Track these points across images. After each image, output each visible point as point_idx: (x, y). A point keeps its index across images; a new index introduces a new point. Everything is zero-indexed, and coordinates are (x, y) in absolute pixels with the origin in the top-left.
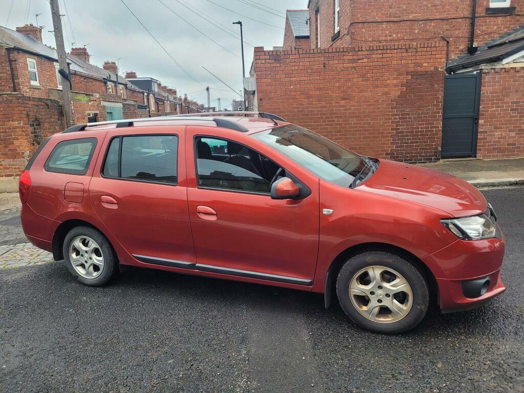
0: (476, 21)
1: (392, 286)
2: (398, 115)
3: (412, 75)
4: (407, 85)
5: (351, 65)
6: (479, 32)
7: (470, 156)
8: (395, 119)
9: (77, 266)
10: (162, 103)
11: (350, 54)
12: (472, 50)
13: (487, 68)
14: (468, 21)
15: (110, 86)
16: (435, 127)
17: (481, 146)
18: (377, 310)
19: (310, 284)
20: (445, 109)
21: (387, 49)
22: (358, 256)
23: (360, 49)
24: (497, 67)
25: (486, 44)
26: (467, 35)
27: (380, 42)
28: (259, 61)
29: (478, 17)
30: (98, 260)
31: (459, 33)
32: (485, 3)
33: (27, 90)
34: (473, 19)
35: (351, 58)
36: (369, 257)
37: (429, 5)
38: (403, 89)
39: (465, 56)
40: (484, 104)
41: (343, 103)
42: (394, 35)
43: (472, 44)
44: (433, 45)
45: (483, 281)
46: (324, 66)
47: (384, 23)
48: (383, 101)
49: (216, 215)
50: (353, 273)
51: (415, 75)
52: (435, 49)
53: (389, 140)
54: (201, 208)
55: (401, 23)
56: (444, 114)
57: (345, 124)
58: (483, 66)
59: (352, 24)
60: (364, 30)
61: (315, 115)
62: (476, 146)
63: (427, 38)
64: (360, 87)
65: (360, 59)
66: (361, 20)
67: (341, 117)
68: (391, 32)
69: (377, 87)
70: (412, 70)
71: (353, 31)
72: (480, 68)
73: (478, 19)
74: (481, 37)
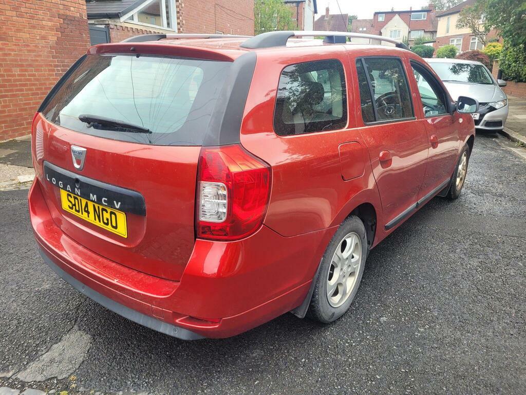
3: (63, 19)
13: (112, 23)
24: (118, 24)
30: (355, 263)
38: (58, 34)
48: (43, 47)
64: (15, 24)
70: (62, 12)
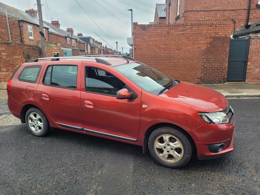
0: (250, 11)
1: (174, 144)
2: (205, 59)
3: (213, 39)
4: (211, 43)
5: (182, 33)
6: (252, 17)
7: (242, 81)
8: (203, 61)
9: (32, 126)
10: (94, 49)
11: (181, 27)
12: (247, 27)
13: (253, 36)
14: (246, 11)
15: (68, 40)
16: (224, 66)
17: (248, 76)
18: (167, 156)
19: (136, 141)
20: (230, 56)
21: (201, 25)
22: (158, 129)
23: (187, 25)
24: (258, 36)
25: (255, 23)
26: (245, 18)
27: (199, 21)
28: (135, 29)
29: (251, 9)
30: (41, 124)
31: (241, 17)
32: (256, 2)
33: (27, 41)
34: (249, 10)
35: (182, 29)
36: (163, 130)
37: (226, 3)
38: (208, 45)
39: (243, 30)
40: (251, 54)
41: (177, 52)
42: (207, 18)
43: (248, 23)
44: (225, 24)
45: (219, 145)
46: (168, 33)
47: (202, 12)
48: (198, 51)
49: (93, 105)
50: (156, 137)
51: (215, 38)
52: (226, 25)
53: (200, 71)
54: (86, 101)
55: (211, 11)
56: (229, 59)
57: (177, 63)
58: (251, 35)
59: (185, 11)
60: (191, 15)
61: (162, 57)
62: (245, 76)
63: (224, 19)
64: (186, 44)
65: (186, 30)
66: (190, 9)
67: (175, 59)
68: (205, 16)
69: (195, 44)
70: (213, 36)
71: (185, 15)
72: (250, 36)
73: (252, 10)
74: (253, 19)
